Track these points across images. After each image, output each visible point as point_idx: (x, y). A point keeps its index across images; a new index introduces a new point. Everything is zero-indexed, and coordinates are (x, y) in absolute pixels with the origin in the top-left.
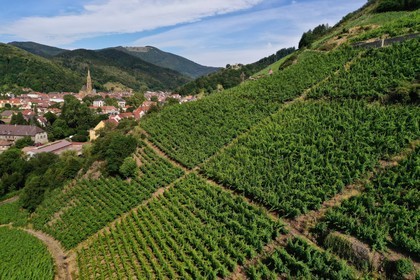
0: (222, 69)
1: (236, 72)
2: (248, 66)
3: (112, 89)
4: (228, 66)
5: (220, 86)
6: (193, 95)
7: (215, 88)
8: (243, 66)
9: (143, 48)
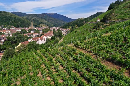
0: (77, 19)
1: (82, 20)
2: (86, 18)
3: (42, 26)
4: (79, 18)
5: (76, 25)
6: (67, 28)
7: (74, 26)
8: (84, 18)
9: (53, 13)
